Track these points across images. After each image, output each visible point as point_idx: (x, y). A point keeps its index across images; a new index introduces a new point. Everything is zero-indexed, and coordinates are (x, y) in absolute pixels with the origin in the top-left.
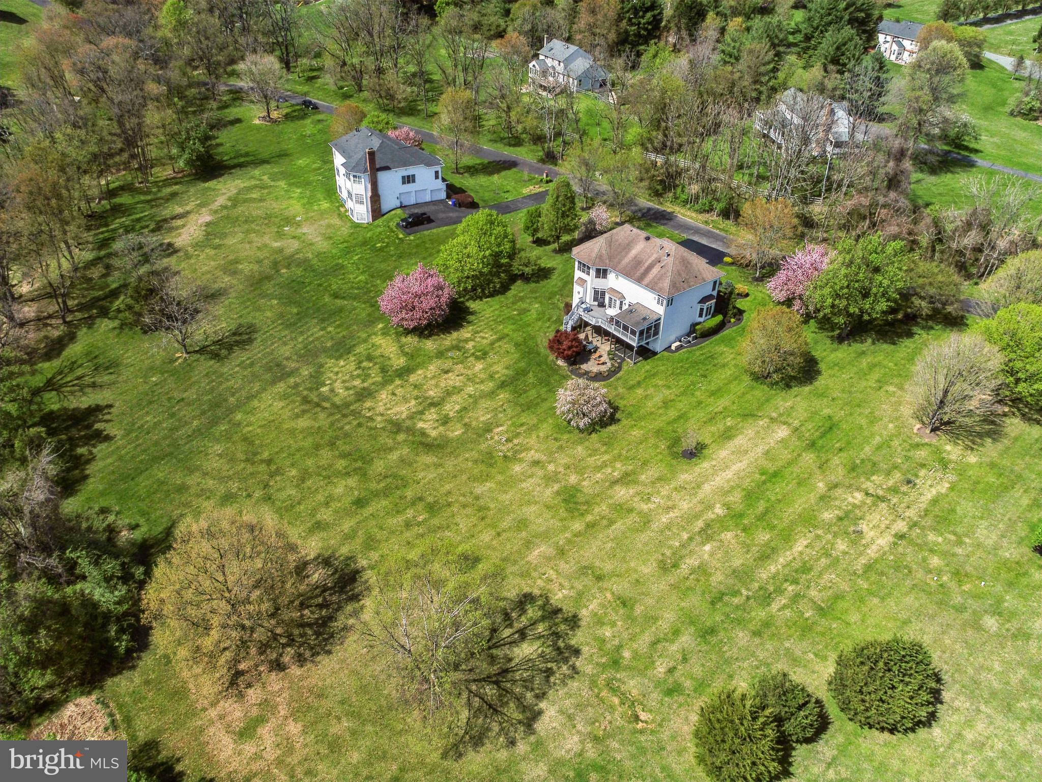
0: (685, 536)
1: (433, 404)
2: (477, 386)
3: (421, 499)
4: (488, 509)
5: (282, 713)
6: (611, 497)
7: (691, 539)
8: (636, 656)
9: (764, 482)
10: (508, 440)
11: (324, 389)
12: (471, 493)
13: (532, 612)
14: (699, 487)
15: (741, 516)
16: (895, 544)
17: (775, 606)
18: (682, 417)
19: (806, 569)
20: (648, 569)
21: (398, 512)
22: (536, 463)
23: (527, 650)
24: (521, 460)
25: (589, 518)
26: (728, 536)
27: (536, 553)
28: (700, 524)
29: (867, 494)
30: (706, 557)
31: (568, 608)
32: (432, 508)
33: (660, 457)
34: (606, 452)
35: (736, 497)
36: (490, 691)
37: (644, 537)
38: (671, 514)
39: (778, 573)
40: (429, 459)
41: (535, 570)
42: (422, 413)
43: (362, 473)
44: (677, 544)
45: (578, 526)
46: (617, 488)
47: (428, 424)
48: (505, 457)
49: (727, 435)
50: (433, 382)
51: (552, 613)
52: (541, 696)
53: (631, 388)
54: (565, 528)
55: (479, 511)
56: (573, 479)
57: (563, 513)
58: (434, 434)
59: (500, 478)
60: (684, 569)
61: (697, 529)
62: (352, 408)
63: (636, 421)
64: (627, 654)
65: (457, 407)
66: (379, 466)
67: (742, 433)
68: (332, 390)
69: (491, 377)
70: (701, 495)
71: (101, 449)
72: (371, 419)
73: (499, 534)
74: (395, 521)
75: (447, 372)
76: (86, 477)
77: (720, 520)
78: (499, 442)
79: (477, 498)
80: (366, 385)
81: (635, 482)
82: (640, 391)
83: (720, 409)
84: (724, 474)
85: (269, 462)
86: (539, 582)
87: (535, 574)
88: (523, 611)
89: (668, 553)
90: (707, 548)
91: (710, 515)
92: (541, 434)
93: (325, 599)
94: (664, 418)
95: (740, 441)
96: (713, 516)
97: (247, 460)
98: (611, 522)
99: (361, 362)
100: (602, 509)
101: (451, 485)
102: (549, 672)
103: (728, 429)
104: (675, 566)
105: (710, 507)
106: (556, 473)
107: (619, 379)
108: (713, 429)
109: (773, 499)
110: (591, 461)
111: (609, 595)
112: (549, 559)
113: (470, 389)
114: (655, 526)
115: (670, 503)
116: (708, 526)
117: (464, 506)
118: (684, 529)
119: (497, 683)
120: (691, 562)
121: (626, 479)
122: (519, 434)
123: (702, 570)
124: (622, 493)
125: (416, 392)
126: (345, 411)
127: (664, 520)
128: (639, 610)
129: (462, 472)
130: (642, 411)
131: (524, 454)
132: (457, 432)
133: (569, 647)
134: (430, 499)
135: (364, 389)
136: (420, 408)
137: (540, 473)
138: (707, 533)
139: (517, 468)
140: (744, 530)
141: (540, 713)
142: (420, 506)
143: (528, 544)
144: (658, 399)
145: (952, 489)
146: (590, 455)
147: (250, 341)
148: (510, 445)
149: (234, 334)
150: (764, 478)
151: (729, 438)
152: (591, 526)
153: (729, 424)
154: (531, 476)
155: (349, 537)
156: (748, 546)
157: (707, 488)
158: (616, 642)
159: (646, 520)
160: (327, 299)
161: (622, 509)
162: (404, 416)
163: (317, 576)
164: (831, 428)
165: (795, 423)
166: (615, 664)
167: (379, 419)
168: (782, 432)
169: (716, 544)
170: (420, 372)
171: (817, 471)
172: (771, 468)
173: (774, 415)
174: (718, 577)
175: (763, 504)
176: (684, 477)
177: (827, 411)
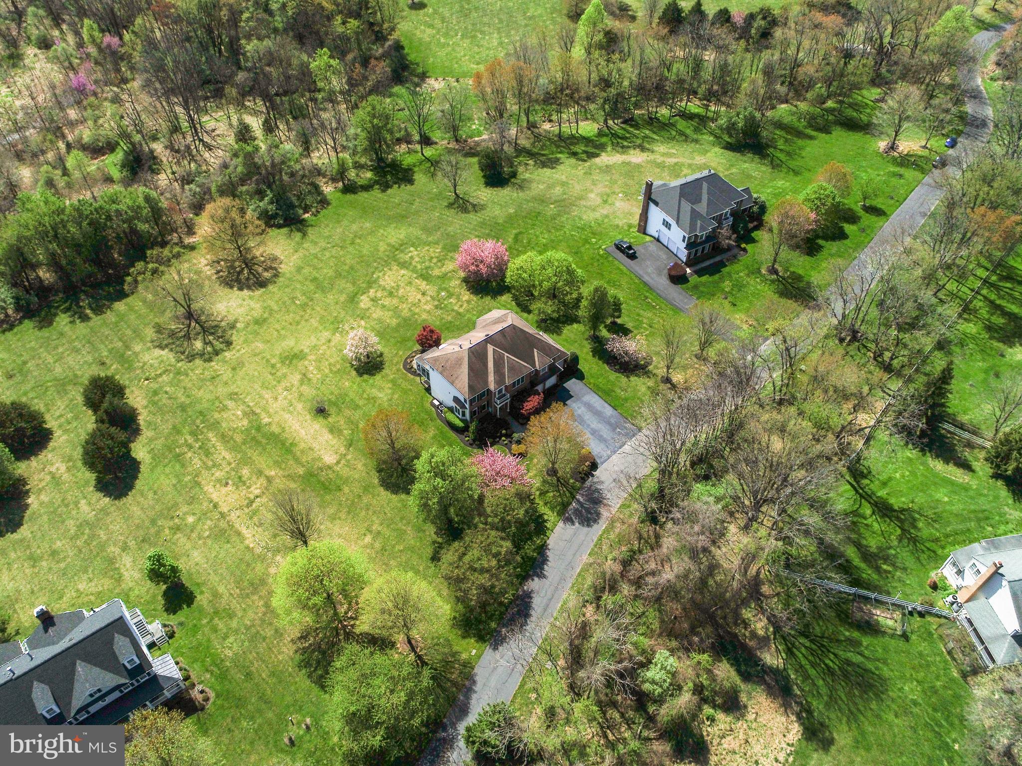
0: (251, 404)
1: (391, 293)
2: (407, 309)
3: (312, 300)
4: (297, 325)
6: (292, 374)
7: (248, 406)
8: (181, 381)
9: (283, 444)
10: (352, 328)
11: (412, 249)
12: (311, 318)
13: (220, 346)
14: (289, 413)
15: (259, 430)
16: (211, 502)
17: (188, 437)
18: (356, 407)
19: (208, 454)
20: (234, 388)
21: (304, 293)
22: (329, 341)
23: (198, 345)
24: (333, 334)
25: (279, 365)
26: (245, 422)
27: (259, 345)
28: (258, 411)
29: (257, 497)
30: (233, 412)
31: (218, 358)
32: (304, 307)
33: (322, 396)
34: (332, 371)
35: (275, 429)
36: (182, 334)
37: (257, 386)
38: (271, 399)
39: (210, 441)
40: (343, 299)
41: (247, 345)
42: (384, 289)
43: (338, 276)
44: (247, 400)
45: (274, 361)
46: (300, 376)
47: (371, 294)
48: (338, 328)
49: (333, 430)
50: (413, 290)
51: (217, 353)
52: (171, 350)
53: (393, 381)
54: (274, 356)
55: (297, 322)
56: (312, 357)
57: (285, 354)
58: (364, 297)
59: (321, 327)
60: (227, 402)
61: (254, 410)
62: (393, 262)
63: (359, 384)
64: (182, 377)
65: (386, 303)
66: (340, 281)
67: (334, 437)
68: (410, 252)
69: (416, 314)
70: (282, 413)
71: (376, 192)
72: (381, 271)
73: (277, 330)
74: (297, 294)
75: (423, 294)
77: (258, 420)
78: (351, 324)
79: (307, 320)
80: (414, 263)
81: (302, 384)
82: (388, 386)
84: (297, 425)
85: (352, 243)
86: (239, 347)
87: (244, 345)
88: (222, 343)
89: (242, 396)
90: (239, 413)
91: (263, 415)
93: (251, 279)
94: (357, 398)
95: (327, 436)
97: (356, 236)
98: (273, 374)
99: (438, 257)
100: (284, 370)
101: (320, 310)
102: (183, 353)
103: (340, 431)
104: (231, 399)
105: (270, 416)
106: (319, 350)
108: (342, 423)
109: (268, 447)
110: (326, 364)
111: (221, 372)
112: (253, 350)
113: (403, 306)
114: (264, 391)
115: (280, 399)
116: (256, 414)
117: (302, 316)
118: (257, 404)
119: (185, 336)
120: (232, 405)
121: (306, 380)
123: (224, 409)
124: (295, 379)
125: (403, 284)
126: (390, 261)
127: (267, 396)
128: (208, 383)
129: (329, 313)
130: (366, 387)
131: (338, 335)
132: (364, 305)
133: (194, 359)
134: (310, 304)
135: (410, 264)
136: (388, 289)
137: (321, 343)
138: (249, 413)
139: (327, 334)
140: (247, 430)
141: (163, 350)
142: (306, 301)
143: (266, 342)
144: (378, 394)
145: (248, 548)
146: (330, 364)
147: (466, 212)
148: (348, 329)
149: (474, 205)
150: (288, 444)
151: (331, 431)
152: (273, 366)
153: (345, 432)
154: (318, 340)
155: (290, 279)
156: (234, 430)
157: (287, 416)
158: (191, 374)
159: (271, 388)
161: (281, 379)
162: (381, 283)
163: (267, 275)
164: (327, 488)
165: (337, 468)
166: (178, 373)
167: (380, 274)
168: (329, 459)
169: (241, 417)
170: (425, 282)
171: (286, 473)
172: (297, 451)
173: (349, 457)
174: (216, 415)
175: (264, 441)
176: (300, 406)
177: (346, 490)
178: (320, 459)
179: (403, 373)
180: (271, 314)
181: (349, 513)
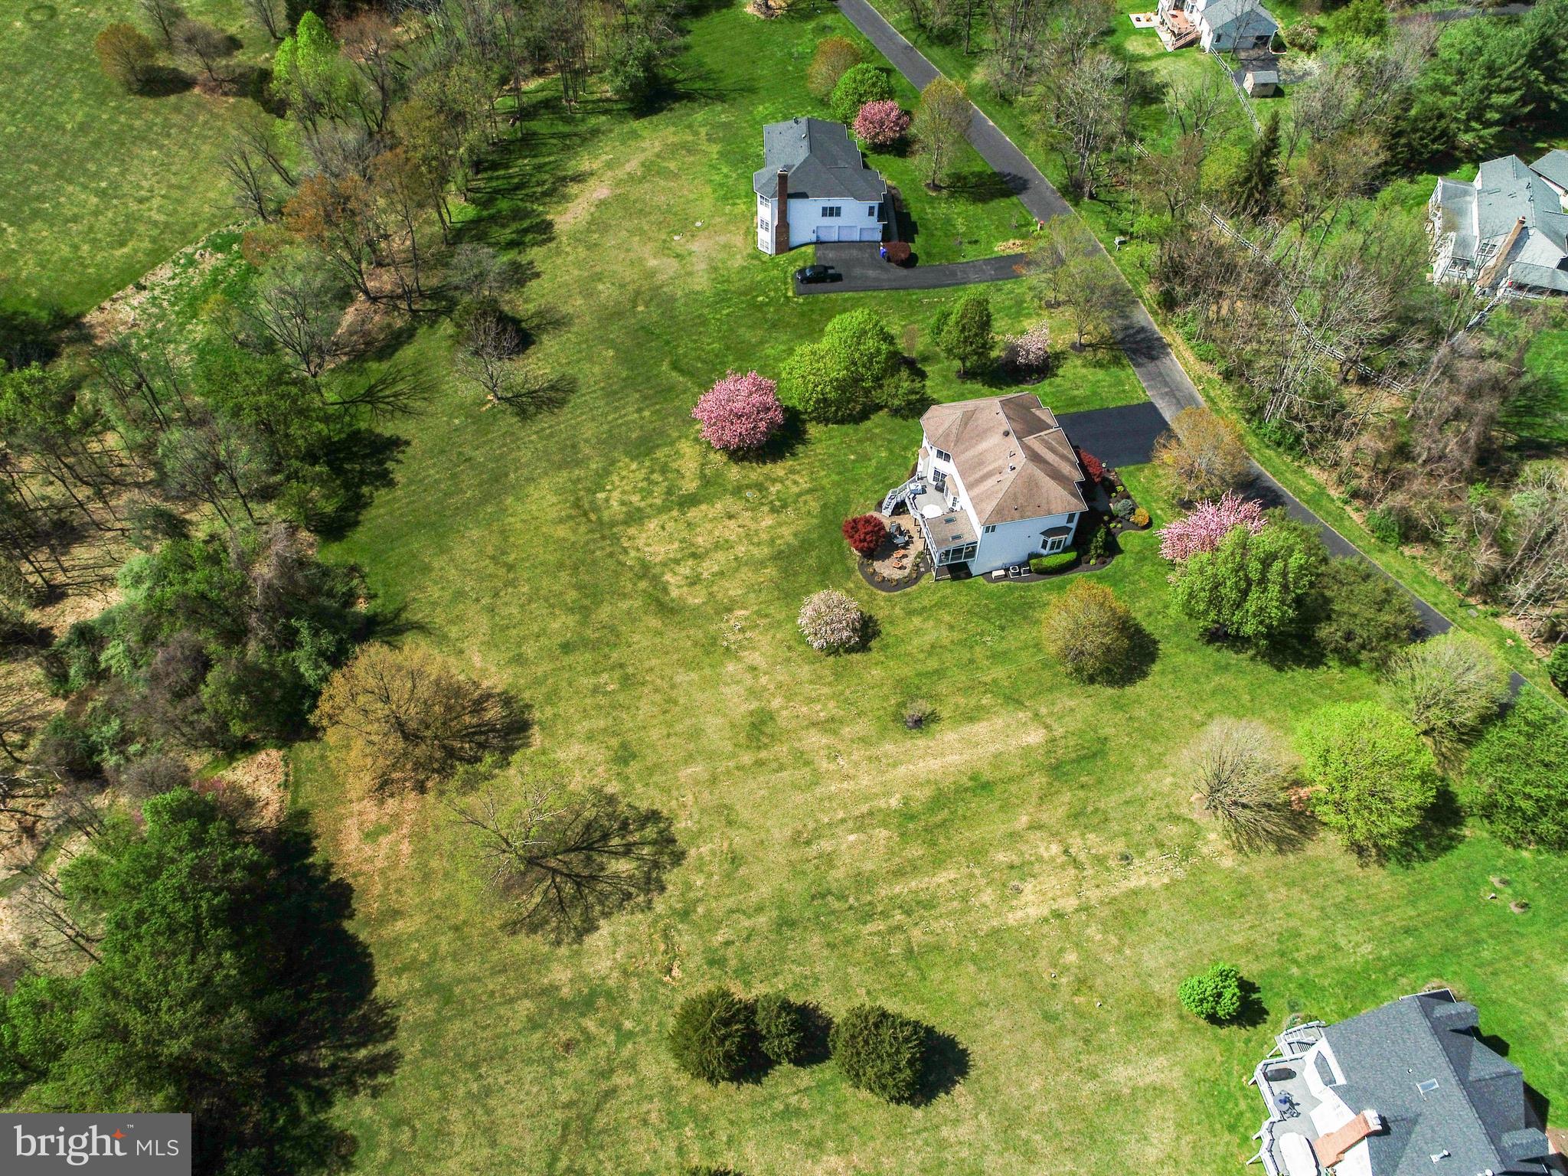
0: (841, 815)
1: (694, 555)
2: (751, 547)
3: (621, 666)
4: (676, 703)
5: (404, 831)
6: (800, 740)
7: (843, 821)
8: (708, 914)
9: (966, 790)
10: (742, 630)
11: (601, 496)
12: (671, 678)
13: (650, 832)
14: (895, 766)
15: (912, 817)
16: (1046, 920)
17: (870, 927)
18: (939, 673)
19: (929, 905)
20: (780, 834)
21: (594, 672)
22: (753, 669)
23: (622, 866)
24: (739, 659)
25: (763, 754)
26: (882, 834)
27: (689, 771)
28: (864, 808)
29: (1066, 852)
30: (844, 847)
31: (681, 842)
32: (627, 681)
33: (881, 712)
34: (830, 684)
35: (923, 794)
36: (569, 888)
37: (799, 798)
38: (845, 785)
39: (899, 896)
40: (654, 622)
41: (678, 789)
42: (677, 562)
43: (585, 612)
44: (826, 820)
45: (747, 759)
46: (813, 731)
47: (674, 581)
48: (728, 649)
49: (970, 717)
50: (709, 526)
51: (666, 840)
52: (606, 915)
53: (911, 613)
54: (734, 755)
55: (667, 701)
56: (776, 703)
57: (742, 738)
58: (674, 593)
59: (707, 671)
60: (813, 850)
61: (857, 813)
62: (615, 530)
63: (887, 657)
64: (700, 910)
65: (716, 568)
66: (604, 613)
67: (988, 719)
68: (607, 500)
69: (773, 541)
70: (888, 776)
71: (382, 495)
72: (625, 551)
73: (669, 736)
74: (588, 682)
75: (730, 517)
76: (357, 523)
77: (888, 813)
78: (732, 629)
79: (673, 687)
80: (642, 504)
81: (835, 733)
82: (917, 621)
83: (988, 679)
84: (932, 761)
85: (510, 568)
86: (674, 802)
87: (675, 793)
88: (642, 827)
89: (811, 825)
90: (852, 838)
91: (882, 804)
92: (778, 636)
93: (486, 740)
94: (918, 667)
95: (981, 728)
96: (883, 805)
97: (493, 558)
98: (781, 768)
99: (652, 472)
100: (782, 750)
101: (658, 661)
102: (628, 896)
103: (979, 708)
104: (808, 843)
105: (888, 794)
106: (765, 689)
107: (906, 595)
108: (962, 701)
109: (960, 812)
110: (808, 688)
111: (726, 845)
112: (697, 783)
113: (741, 550)
114: (819, 791)
115: (852, 772)
116: (871, 814)
117: (656, 690)
118: (845, 807)
119: (578, 884)
120: (826, 845)
121: (829, 725)
122: (757, 626)
123: (829, 859)
124: (815, 740)
125: (685, 534)
126: (607, 532)
127: (833, 788)
128: (743, 871)
129: (677, 650)
130: (902, 649)
131: (746, 653)
132: (696, 598)
133: (659, 880)
134: (630, 670)
135: (639, 510)
136: (679, 556)
137: (749, 681)
138: (862, 823)
139: (731, 667)
140: (902, 835)
141: (597, 928)
142: (617, 674)
143: (689, 759)
144: (929, 639)
145: (1167, 887)
146: (811, 682)
147: (562, 403)
148: (741, 637)
149: (552, 388)
150: (970, 784)
151: (971, 719)
152: (760, 763)
153: (984, 702)
154: (738, 682)
155: (537, 682)
156: (893, 853)
157: (902, 770)
158: (700, 894)
159: (817, 778)
160: (665, 367)
161: (801, 758)
162: (657, 560)
163: (493, 713)
164: (1095, 755)
165: (1059, 731)
166: (685, 914)
167: (633, 553)
168: (1035, 737)
169: (863, 837)
170: (704, 507)
171: (1034, 800)
172: (987, 775)
173: (1043, 711)
174: (839, 873)
175: (945, 814)
176: (889, 747)
177: (1109, 731)
178: (1026, 751)
179: (901, 596)
180: (615, 734)
181: (1154, 739)
